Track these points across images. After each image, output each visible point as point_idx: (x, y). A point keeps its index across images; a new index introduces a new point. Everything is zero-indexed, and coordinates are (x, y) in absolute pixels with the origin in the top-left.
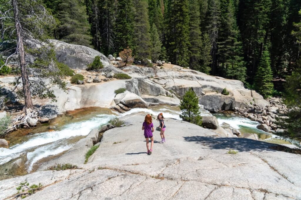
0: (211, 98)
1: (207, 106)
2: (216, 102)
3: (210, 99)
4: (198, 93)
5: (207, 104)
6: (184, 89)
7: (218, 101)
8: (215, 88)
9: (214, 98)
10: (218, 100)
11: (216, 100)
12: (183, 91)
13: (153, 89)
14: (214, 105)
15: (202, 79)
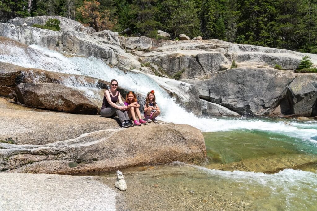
0: (240, 76)
1: (230, 97)
2: (256, 88)
3: (240, 80)
4: (211, 66)
5: (230, 92)
6: (177, 60)
7: (265, 85)
8: (272, 59)
9: (250, 75)
10: (264, 83)
11: (257, 82)
12: (177, 64)
13: (84, 48)
14: (249, 95)
15: (252, 49)
